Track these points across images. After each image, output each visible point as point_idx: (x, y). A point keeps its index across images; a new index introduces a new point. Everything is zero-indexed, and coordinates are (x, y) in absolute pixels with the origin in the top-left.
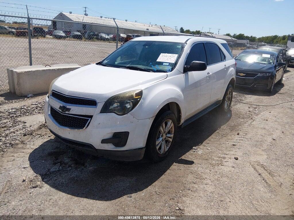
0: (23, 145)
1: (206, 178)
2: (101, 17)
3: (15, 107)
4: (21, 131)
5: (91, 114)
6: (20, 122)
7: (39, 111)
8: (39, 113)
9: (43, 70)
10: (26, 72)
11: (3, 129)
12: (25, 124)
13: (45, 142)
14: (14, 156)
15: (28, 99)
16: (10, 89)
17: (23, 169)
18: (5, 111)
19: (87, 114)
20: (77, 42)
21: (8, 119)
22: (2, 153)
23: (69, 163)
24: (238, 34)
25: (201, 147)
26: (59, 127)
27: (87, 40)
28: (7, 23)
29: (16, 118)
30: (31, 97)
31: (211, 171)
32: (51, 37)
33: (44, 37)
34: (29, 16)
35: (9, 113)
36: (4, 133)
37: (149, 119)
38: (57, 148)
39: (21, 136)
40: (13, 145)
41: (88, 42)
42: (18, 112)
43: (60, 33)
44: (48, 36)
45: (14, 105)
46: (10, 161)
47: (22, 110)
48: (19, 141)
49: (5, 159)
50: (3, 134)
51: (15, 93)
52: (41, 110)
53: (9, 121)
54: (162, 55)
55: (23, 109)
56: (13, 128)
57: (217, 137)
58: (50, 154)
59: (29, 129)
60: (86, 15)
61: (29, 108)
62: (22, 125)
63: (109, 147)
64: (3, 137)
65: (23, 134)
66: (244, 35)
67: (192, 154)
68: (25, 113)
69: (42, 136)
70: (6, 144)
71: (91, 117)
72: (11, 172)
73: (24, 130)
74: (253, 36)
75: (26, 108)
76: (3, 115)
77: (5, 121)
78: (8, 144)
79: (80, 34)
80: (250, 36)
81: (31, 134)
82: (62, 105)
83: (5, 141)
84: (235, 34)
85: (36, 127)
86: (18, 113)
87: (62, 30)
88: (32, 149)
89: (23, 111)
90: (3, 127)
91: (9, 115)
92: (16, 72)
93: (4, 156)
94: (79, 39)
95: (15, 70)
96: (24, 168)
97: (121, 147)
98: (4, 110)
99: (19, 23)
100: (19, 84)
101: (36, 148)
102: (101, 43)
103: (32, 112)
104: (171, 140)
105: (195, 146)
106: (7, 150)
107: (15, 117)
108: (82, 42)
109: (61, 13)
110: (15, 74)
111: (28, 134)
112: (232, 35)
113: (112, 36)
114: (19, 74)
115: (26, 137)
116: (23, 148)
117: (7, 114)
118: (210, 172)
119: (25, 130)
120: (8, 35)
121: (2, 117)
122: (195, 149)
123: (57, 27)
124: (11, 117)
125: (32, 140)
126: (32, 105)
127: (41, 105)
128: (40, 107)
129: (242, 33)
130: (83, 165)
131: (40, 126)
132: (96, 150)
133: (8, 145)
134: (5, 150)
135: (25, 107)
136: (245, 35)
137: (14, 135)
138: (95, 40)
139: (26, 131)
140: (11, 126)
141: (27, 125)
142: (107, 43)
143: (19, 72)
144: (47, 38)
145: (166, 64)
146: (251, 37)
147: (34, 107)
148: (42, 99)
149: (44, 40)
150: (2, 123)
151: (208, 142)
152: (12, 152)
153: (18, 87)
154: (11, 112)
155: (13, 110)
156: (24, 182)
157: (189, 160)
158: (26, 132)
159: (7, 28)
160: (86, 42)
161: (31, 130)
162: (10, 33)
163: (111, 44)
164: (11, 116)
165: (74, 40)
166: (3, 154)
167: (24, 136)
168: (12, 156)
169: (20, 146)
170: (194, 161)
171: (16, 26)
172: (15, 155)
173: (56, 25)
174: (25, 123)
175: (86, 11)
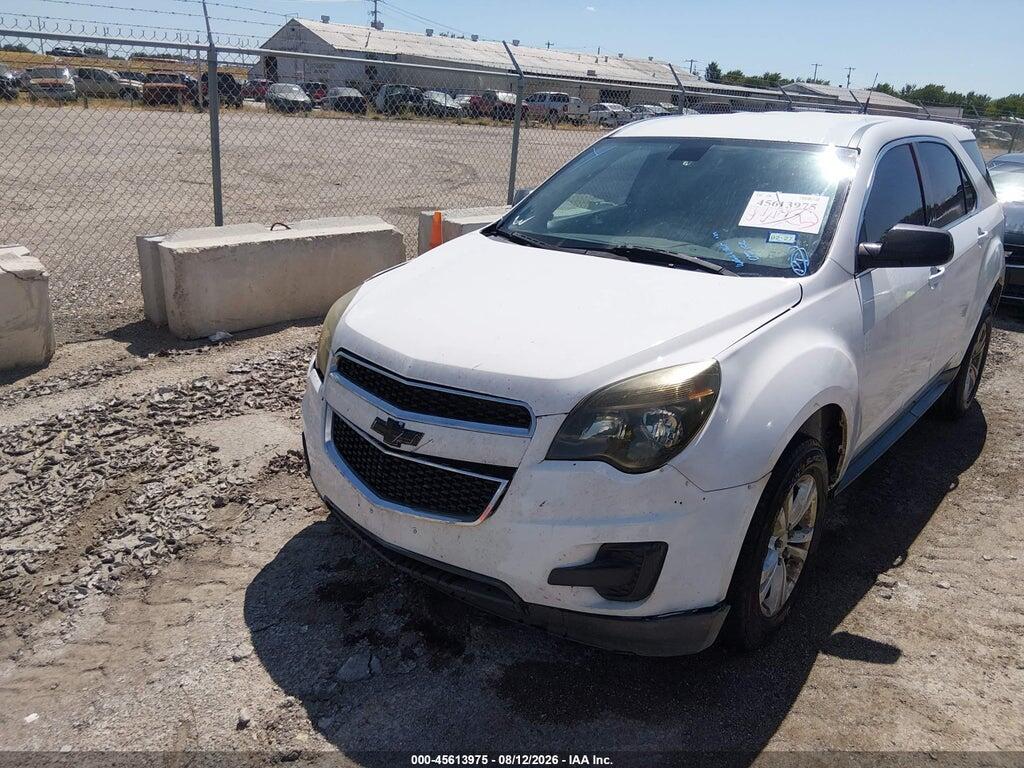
0: (218, 548)
1: (973, 731)
2: (429, 33)
3: (172, 383)
4: (204, 486)
5: (506, 461)
6: (197, 445)
7: (258, 400)
8: (258, 408)
9: (264, 243)
10: (204, 251)
11: (135, 477)
12: (215, 455)
13: (296, 537)
14: (190, 601)
15: (214, 349)
16: (146, 309)
17: (233, 665)
18: (138, 399)
19: (489, 461)
20: (350, 123)
21: (151, 432)
22: (143, 583)
23: (402, 640)
24: (921, 85)
25: (908, 571)
26: (373, 502)
27: (382, 117)
28: (114, 58)
29: (177, 429)
30: (224, 341)
31: (981, 694)
32: (263, 105)
33: (238, 106)
34: (214, 40)
35: (151, 406)
36: (144, 496)
37: (749, 485)
38: (346, 564)
39: (205, 506)
40: (179, 548)
41: (386, 124)
42: (184, 402)
43: (291, 91)
44: (248, 102)
45: (167, 376)
46: (178, 625)
47: (199, 395)
48: (201, 528)
49: (158, 615)
50: (141, 499)
51: (165, 326)
52: (263, 395)
53: (157, 443)
54: (757, 197)
55: (200, 389)
56: (175, 473)
57: (959, 529)
58: (326, 594)
59: (232, 479)
60: (377, 25)
61: (221, 388)
62: (206, 459)
63: (581, 599)
64: (140, 512)
65: (213, 498)
66: (942, 88)
67: (883, 613)
68: (210, 406)
69: (281, 509)
70: (153, 541)
71: (508, 473)
72: (186, 680)
73: (214, 480)
74: (978, 92)
75: (209, 387)
76: (131, 415)
77: (140, 442)
78: (161, 544)
79: (360, 95)
80: (965, 94)
81: (243, 499)
82: (385, 418)
83: (148, 531)
84: (909, 87)
85: (256, 467)
86: (183, 406)
87: (295, 79)
88: (253, 569)
89: (200, 399)
90: (134, 470)
91: (153, 416)
92: (171, 250)
93: (153, 597)
94: (357, 112)
95: (166, 244)
96: (236, 660)
97: (630, 601)
98: (134, 395)
99: (152, 59)
100: (180, 294)
101: (269, 561)
102: (427, 126)
103: (231, 401)
104: (802, 554)
105: (884, 570)
106: (160, 572)
107: (177, 424)
108: (364, 123)
109: (293, 20)
110: (169, 258)
111: (231, 501)
112: (898, 88)
113: (466, 99)
114: (181, 259)
115: (223, 509)
116: (217, 562)
117: (145, 411)
118: (983, 702)
119: (219, 483)
120: (119, 102)
121: (129, 425)
122: (886, 585)
123: (280, 70)
124: (160, 425)
125: (247, 525)
126: (231, 373)
127: (262, 376)
128: (261, 384)
129: (938, 83)
130: (458, 648)
131: (271, 463)
132: (525, 606)
133: (161, 548)
134: (155, 572)
135: (207, 384)
136: (948, 90)
137: (180, 502)
138: (410, 114)
139: (223, 485)
140: (165, 462)
141: (224, 457)
142: (450, 126)
143: (180, 251)
144: (249, 109)
145: (782, 238)
146: (971, 95)
147: (237, 384)
148: (263, 349)
149: (237, 119)
150: (128, 452)
151: (930, 548)
152: (180, 581)
153: (179, 304)
154: (159, 402)
155: (167, 396)
156: (245, 731)
157: (878, 638)
158: (222, 489)
159: (116, 77)
160: (379, 123)
161: (238, 482)
162: (125, 94)
163: (465, 127)
164: (160, 419)
165: (339, 114)
166: (145, 589)
167: (215, 506)
168: (183, 600)
169: (207, 552)
170: (901, 644)
171: (144, 69)
172: (195, 594)
173: (276, 65)
174: (215, 450)
175: (375, 12)
